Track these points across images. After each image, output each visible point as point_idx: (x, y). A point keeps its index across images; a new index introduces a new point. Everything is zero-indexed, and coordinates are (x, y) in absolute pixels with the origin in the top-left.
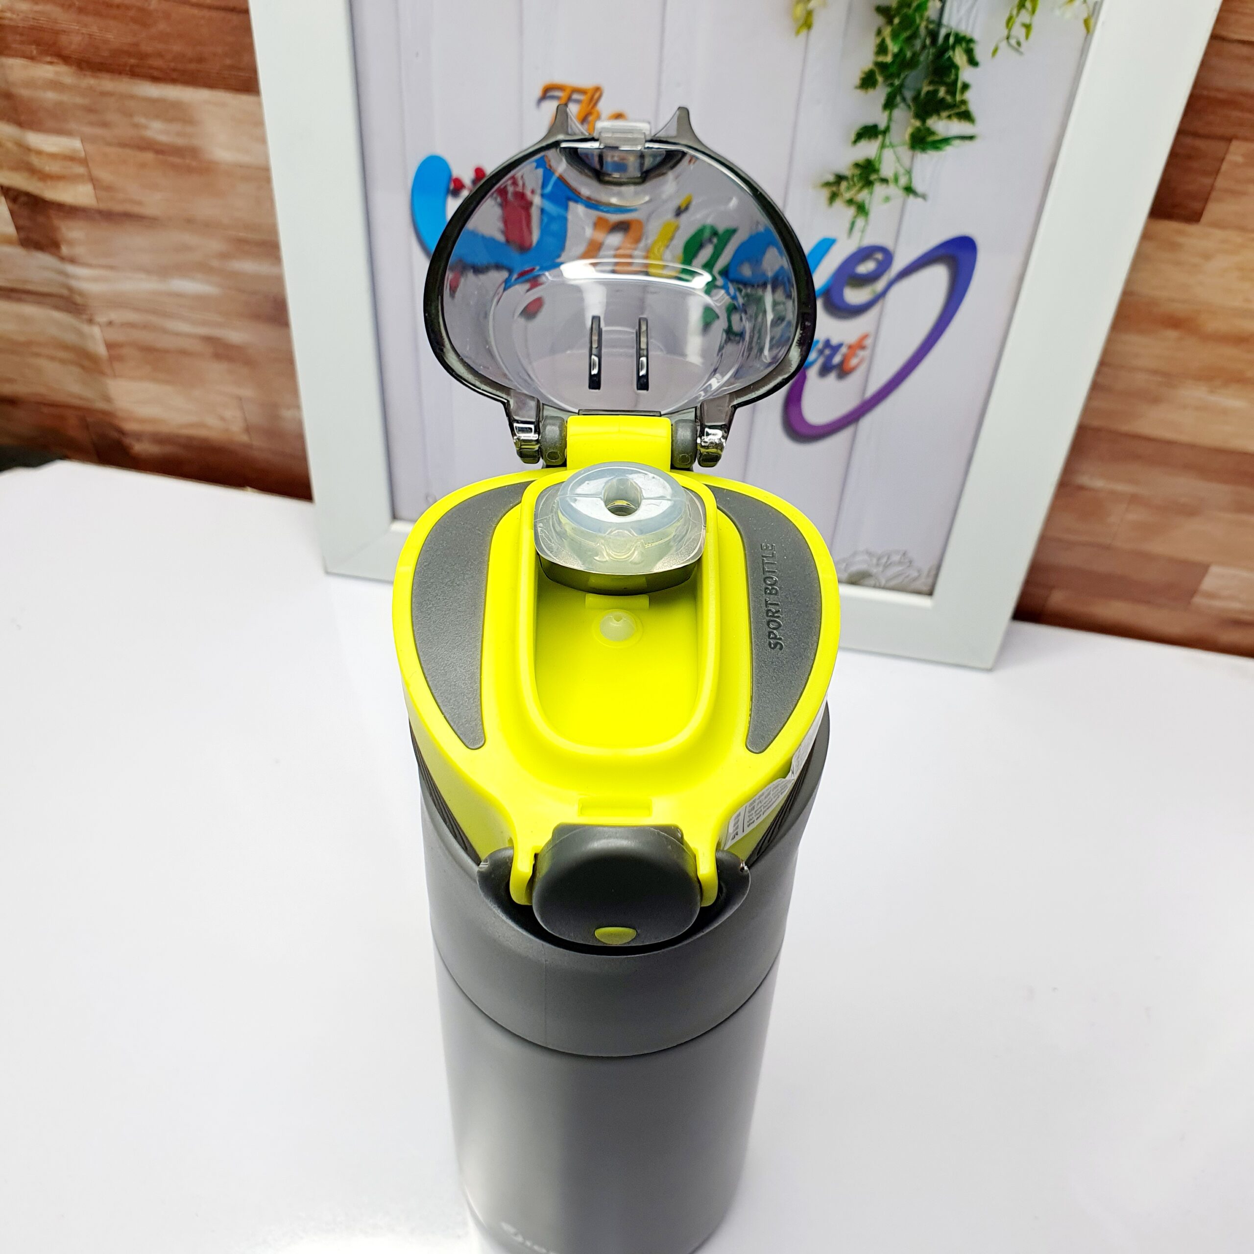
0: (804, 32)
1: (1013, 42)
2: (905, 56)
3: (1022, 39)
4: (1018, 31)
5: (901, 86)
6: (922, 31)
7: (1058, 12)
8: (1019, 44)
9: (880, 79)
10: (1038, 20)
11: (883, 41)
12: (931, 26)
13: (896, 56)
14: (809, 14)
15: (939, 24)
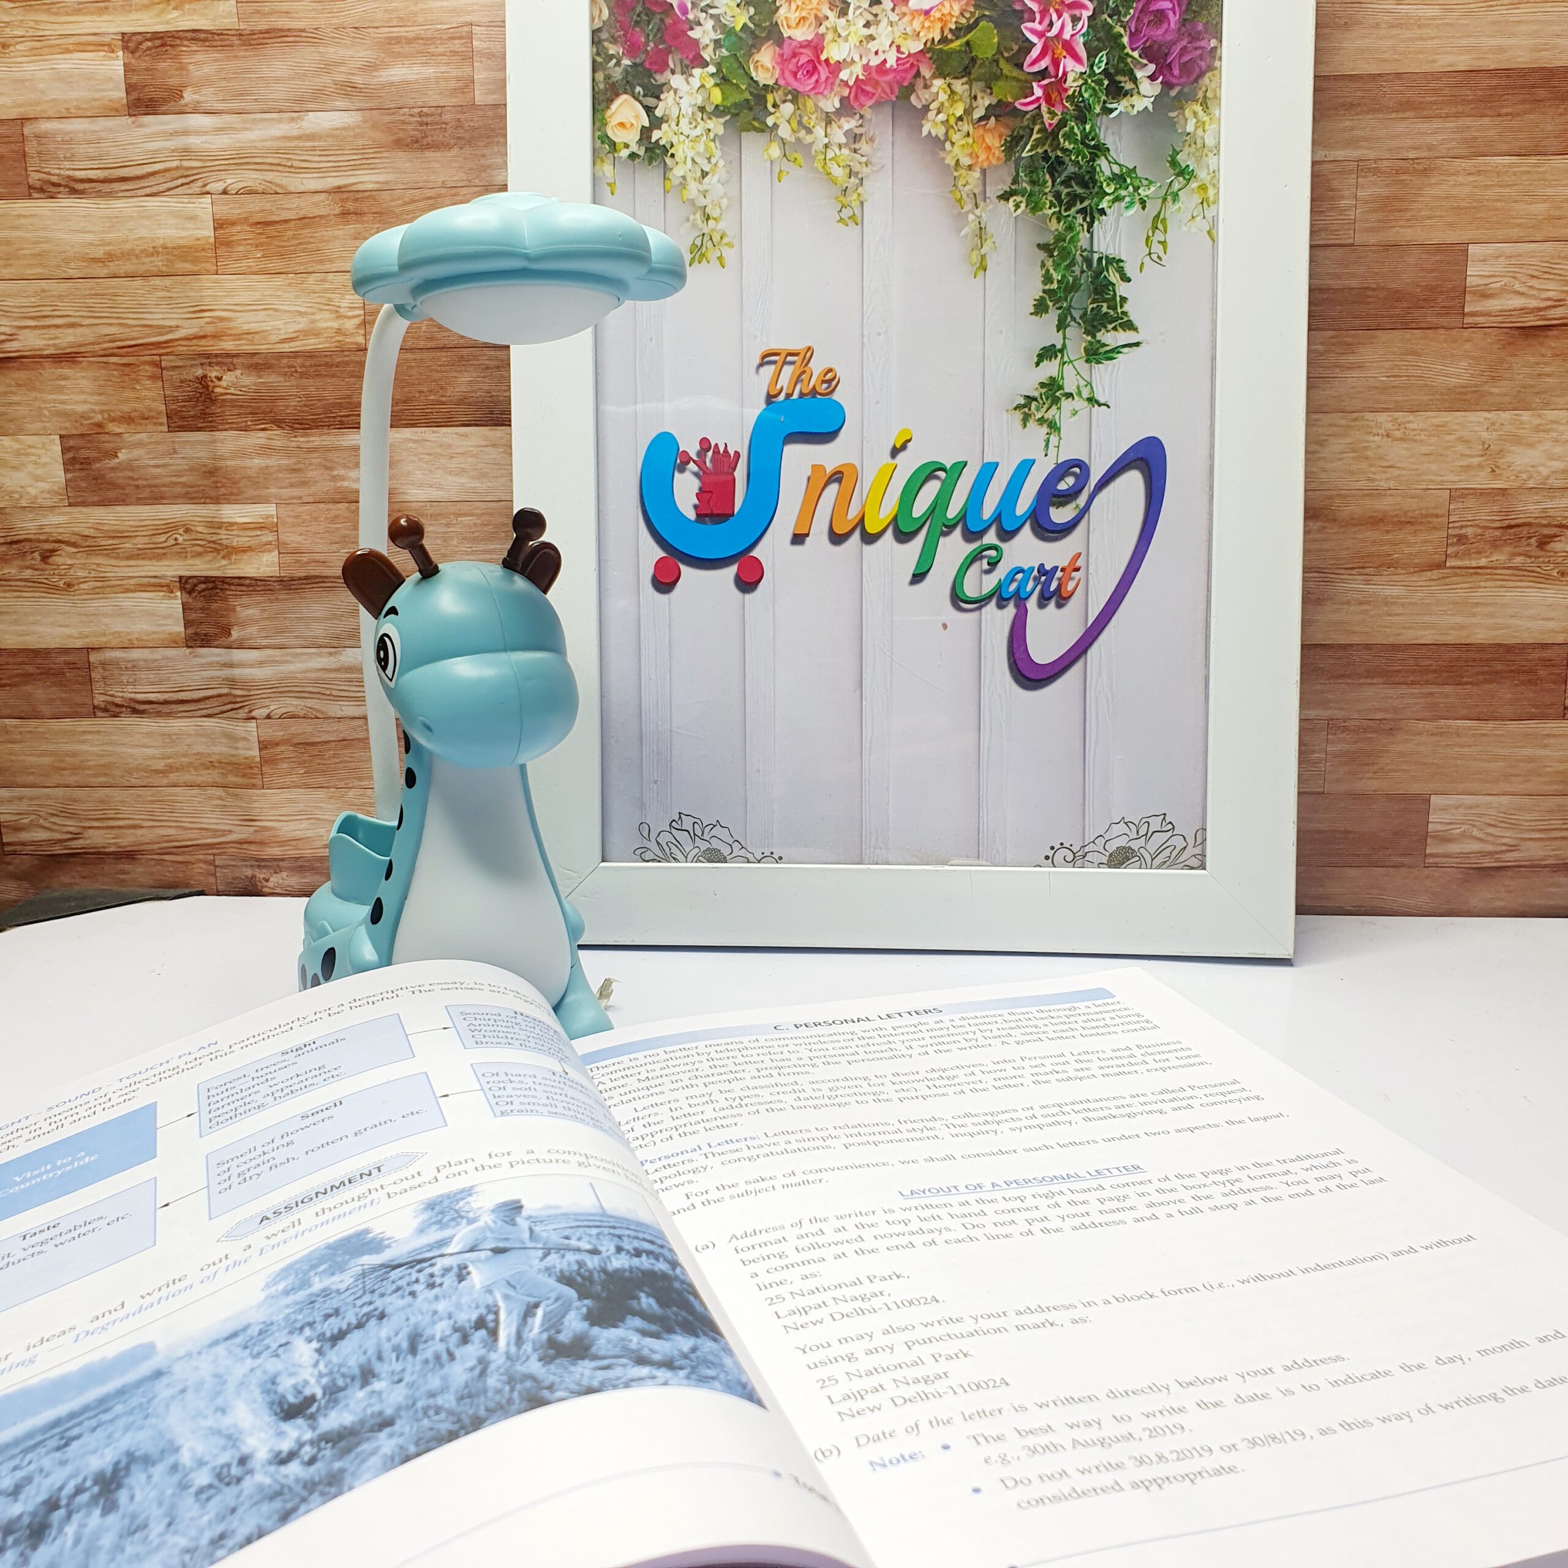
0: (981, 273)
1: (1154, 257)
2: (1068, 281)
3: (1162, 254)
4: (1157, 248)
5: (1070, 306)
6: (1079, 259)
7: (1185, 229)
8: (1159, 257)
9: (1051, 304)
10: (1169, 237)
11: (1048, 271)
12: (1085, 254)
13: (1058, 282)
14: (983, 257)
15: (1092, 252)
